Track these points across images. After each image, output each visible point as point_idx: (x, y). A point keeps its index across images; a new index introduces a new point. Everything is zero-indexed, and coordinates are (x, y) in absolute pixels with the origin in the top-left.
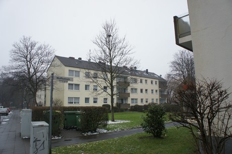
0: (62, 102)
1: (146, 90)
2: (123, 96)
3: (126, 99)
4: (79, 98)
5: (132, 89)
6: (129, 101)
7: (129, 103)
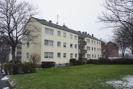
0: (39, 56)
1: (95, 48)
2: (82, 52)
3: (84, 54)
4: (53, 53)
5: (87, 47)
6: (86, 57)
7: (86, 58)
